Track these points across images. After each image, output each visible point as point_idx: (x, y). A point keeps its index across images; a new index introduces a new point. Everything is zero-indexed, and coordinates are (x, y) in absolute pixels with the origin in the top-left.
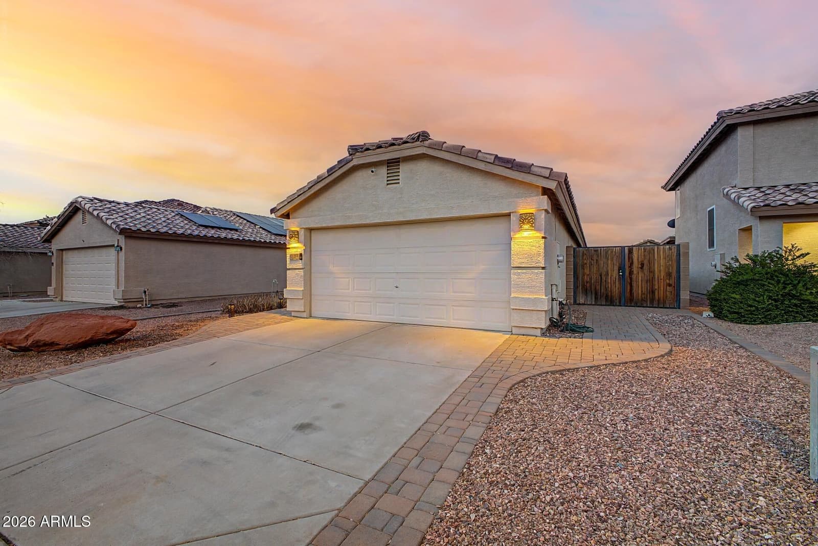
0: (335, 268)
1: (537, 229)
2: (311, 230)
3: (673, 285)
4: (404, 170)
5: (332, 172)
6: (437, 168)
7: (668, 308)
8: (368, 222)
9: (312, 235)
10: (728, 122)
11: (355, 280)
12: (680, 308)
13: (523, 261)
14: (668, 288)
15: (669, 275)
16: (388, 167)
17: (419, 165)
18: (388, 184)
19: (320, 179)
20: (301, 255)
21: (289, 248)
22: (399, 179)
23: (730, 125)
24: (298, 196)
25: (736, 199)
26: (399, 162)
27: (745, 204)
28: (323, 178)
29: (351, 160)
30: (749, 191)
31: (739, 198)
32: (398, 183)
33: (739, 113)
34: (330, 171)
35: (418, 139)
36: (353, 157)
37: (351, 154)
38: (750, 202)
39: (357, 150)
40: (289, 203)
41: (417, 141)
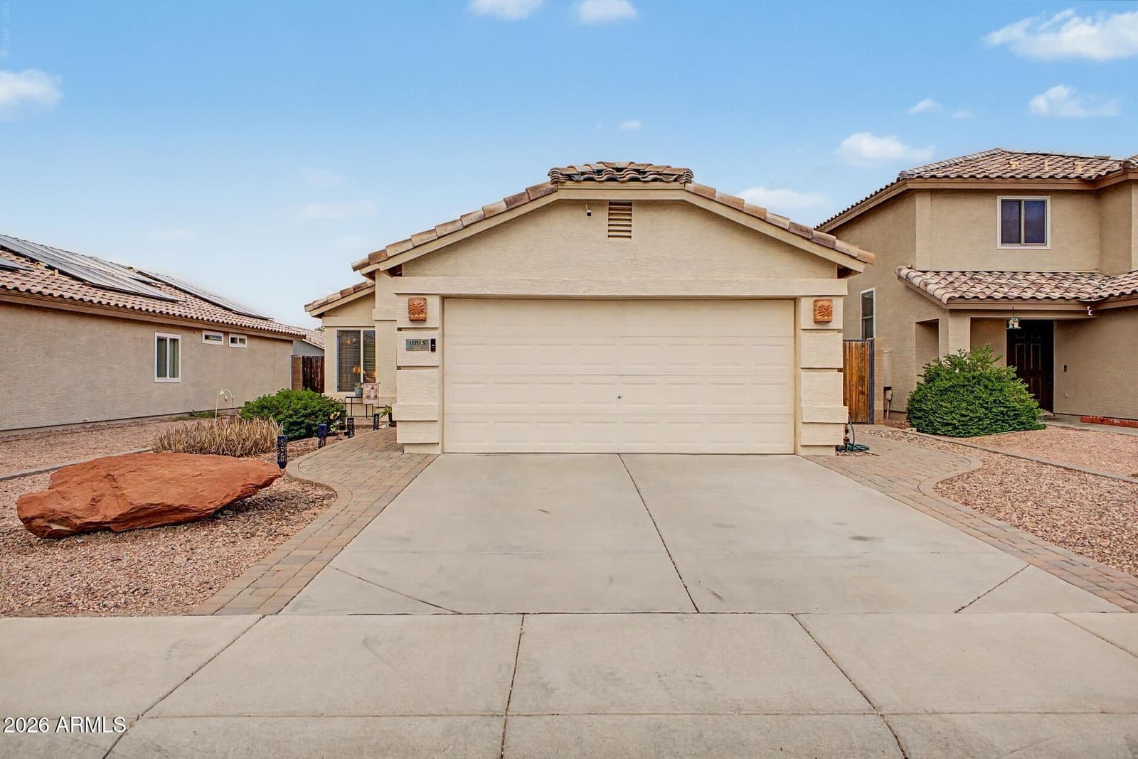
0: (497, 367)
2: (444, 298)
3: (866, 393)
4: (640, 221)
5: (514, 206)
7: (860, 423)
8: (580, 292)
9: (444, 308)
10: (910, 186)
11: (540, 386)
12: (873, 424)
13: (816, 360)
14: (861, 396)
15: (861, 379)
16: (610, 209)
17: (664, 214)
18: (609, 236)
20: (433, 342)
21: (400, 329)
22: (630, 231)
23: (909, 189)
24: (439, 238)
25: (922, 286)
26: (630, 204)
27: (938, 293)
28: (497, 213)
29: (554, 191)
30: (929, 275)
31: (926, 285)
32: (630, 237)
33: (921, 177)
34: (512, 203)
35: (677, 178)
36: (559, 187)
37: (555, 181)
38: (943, 291)
39: (570, 177)
40: (415, 247)
41: (675, 180)
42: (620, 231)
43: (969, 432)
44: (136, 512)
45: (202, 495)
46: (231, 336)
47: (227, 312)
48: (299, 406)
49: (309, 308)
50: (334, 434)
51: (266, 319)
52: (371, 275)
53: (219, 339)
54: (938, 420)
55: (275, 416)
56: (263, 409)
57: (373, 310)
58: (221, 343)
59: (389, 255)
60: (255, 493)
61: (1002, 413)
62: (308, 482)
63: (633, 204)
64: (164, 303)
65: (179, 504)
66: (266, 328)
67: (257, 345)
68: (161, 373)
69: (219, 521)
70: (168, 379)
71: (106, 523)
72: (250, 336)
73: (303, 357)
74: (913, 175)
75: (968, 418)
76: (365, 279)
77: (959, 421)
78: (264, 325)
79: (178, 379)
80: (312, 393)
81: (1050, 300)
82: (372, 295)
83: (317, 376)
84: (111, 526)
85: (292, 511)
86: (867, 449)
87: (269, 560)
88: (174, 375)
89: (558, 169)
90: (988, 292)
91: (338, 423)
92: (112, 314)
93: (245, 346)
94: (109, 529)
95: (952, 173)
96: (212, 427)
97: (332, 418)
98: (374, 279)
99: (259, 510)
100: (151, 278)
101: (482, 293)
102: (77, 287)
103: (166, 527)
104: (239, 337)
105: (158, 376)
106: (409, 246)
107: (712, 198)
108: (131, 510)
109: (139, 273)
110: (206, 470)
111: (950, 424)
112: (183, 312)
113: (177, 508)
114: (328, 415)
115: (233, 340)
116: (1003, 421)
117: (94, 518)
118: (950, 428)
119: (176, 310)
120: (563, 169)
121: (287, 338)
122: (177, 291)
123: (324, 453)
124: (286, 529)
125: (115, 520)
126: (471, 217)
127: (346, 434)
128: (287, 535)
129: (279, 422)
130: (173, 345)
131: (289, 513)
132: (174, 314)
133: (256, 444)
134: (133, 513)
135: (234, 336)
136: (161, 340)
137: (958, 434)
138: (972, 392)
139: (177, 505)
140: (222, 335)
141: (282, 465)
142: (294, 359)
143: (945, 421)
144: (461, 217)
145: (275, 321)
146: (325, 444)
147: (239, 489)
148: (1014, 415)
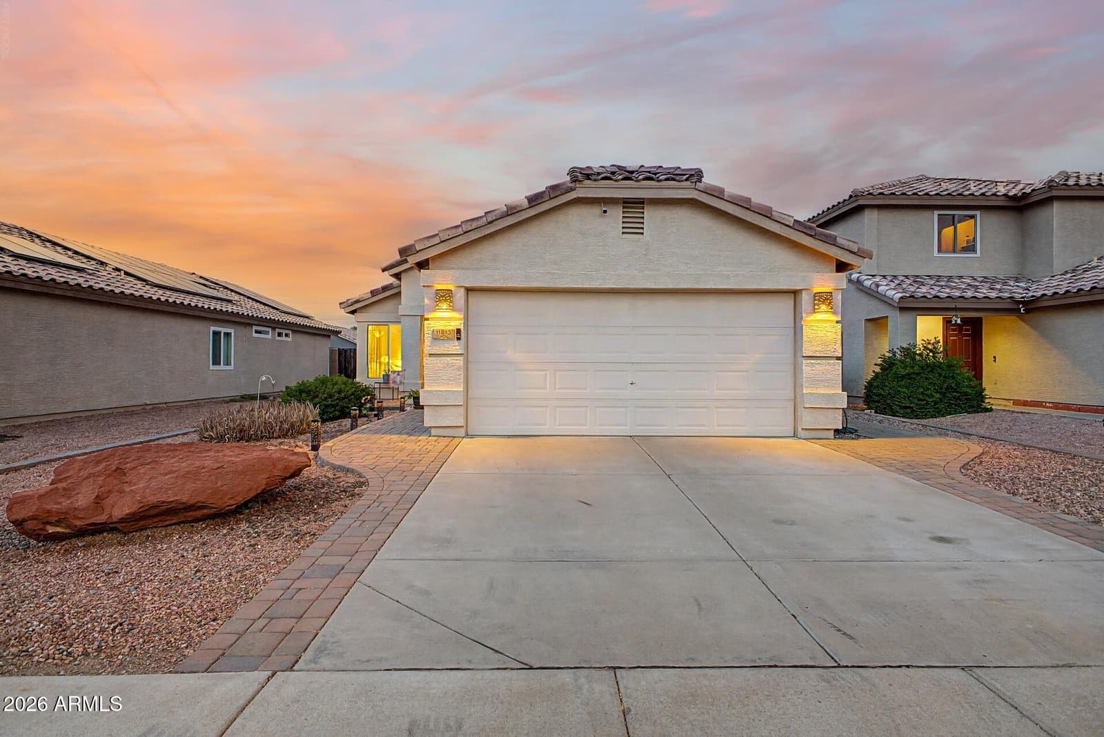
0: (517, 355)
1: (835, 313)
2: (469, 290)
4: (651, 216)
5: (536, 203)
6: (702, 221)
8: (596, 285)
9: (469, 299)
10: (861, 202)
11: (557, 373)
13: (817, 349)
16: (624, 207)
17: (674, 212)
18: (624, 233)
19: (511, 211)
20: (459, 331)
21: (428, 319)
22: (643, 228)
23: (859, 205)
24: (465, 233)
25: (873, 287)
26: (643, 203)
27: (890, 293)
28: (519, 209)
29: (572, 189)
30: (877, 279)
31: (878, 286)
32: (642, 234)
33: (871, 194)
34: (534, 200)
35: (688, 177)
36: (577, 186)
37: (575, 180)
38: (894, 292)
39: (588, 177)
40: (442, 242)
41: (687, 180)
42: (633, 228)
43: (926, 415)
44: (146, 510)
45: (222, 490)
46: (277, 330)
47: (275, 311)
48: (334, 390)
49: (343, 306)
50: (365, 416)
51: (307, 317)
52: (397, 276)
53: (267, 333)
54: (897, 403)
55: (311, 401)
56: (301, 393)
57: (400, 306)
58: (269, 336)
59: (418, 250)
60: (281, 485)
61: (955, 397)
62: (339, 467)
63: (645, 202)
64: (219, 302)
65: (195, 501)
66: (308, 324)
67: (300, 338)
68: (216, 362)
69: (242, 516)
70: (222, 367)
71: (111, 523)
72: (294, 331)
73: (339, 349)
74: (863, 192)
75: (925, 402)
76: (392, 280)
77: (917, 405)
78: (306, 322)
79: (231, 367)
80: (345, 378)
81: (988, 299)
82: (399, 294)
83: (351, 364)
84: (118, 526)
85: (321, 503)
86: (856, 431)
87: (291, 571)
88: (228, 363)
89: (578, 168)
90: (933, 292)
91: (368, 405)
92: (171, 309)
93: (290, 339)
94: (115, 529)
95: (898, 191)
96: (253, 410)
97: (363, 401)
98: (400, 279)
99: (287, 501)
100: (211, 282)
101: (504, 286)
102: (140, 286)
103: (182, 525)
104: (284, 332)
105: (213, 364)
106: (437, 240)
107: (720, 196)
108: (140, 508)
109: (201, 277)
110: (228, 462)
111: (909, 407)
112: (236, 309)
113: (193, 506)
114: (360, 398)
115: (280, 335)
116: (956, 405)
117: (98, 517)
118: (909, 410)
119: (230, 308)
120: (582, 169)
121: (326, 333)
122: (233, 293)
123: (356, 436)
124: (313, 527)
125: (122, 520)
126: (495, 213)
127: (375, 415)
128: (314, 535)
129: (315, 406)
130: (226, 339)
131: (318, 504)
132: (227, 311)
133: (292, 425)
134: (143, 511)
135: (281, 331)
136: (216, 334)
137: (916, 416)
138: (927, 379)
139: (192, 501)
140: (270, 330)
141: (315, 448)
142: (332, 351)
143: (903, 405)
144: (485, 213)
145: (316, 319)
146: (357, 426)
147: (264, 482)
148: (965, 399)
